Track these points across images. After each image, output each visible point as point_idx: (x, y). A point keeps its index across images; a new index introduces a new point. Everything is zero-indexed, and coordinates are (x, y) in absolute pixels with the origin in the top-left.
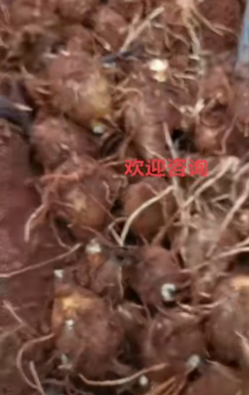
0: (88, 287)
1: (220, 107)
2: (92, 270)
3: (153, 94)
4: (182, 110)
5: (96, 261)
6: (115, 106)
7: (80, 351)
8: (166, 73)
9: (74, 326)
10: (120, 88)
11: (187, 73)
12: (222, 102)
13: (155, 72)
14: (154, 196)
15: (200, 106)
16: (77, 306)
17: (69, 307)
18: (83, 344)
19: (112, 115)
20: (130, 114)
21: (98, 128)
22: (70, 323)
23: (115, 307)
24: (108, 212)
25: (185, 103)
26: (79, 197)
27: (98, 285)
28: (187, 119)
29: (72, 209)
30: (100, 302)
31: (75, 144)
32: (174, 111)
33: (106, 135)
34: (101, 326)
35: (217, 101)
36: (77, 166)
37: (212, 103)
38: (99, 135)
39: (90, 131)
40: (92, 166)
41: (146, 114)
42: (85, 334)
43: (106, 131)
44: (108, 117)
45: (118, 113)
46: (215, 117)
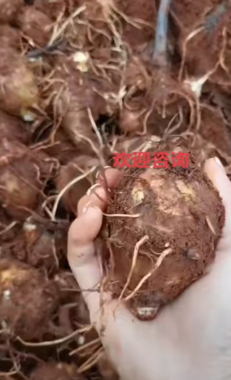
0: (25, 260)
1: (140, 92)
2: (29, 245)
3: (77, 84)
4: (106, 96)
5: (33, 237)
6: (43, 95)
7: (17, 317)
8: (87, 64)
9: (11, 295)
10: (47, 79)
11: (110, 63)
12: (141, 87)
13: (78, 63)
14: (80, 174)
15: (122, 93)
16: (13, 277)
17: (7, 279)
18: (20, 310)
19: (39, 104)
20: (57, 102)
21: (28, 117)
22: (7, 293)
23: (51, 277)
24: (42, 192)
25: (107, 90)
26: (10, 179)
27: (34, 259)
28: (111, 104)
29: (5, 191)
30: (36, 272)
31: (6, 131)
32: (97, 97)
33: (37, 123)
34: (36, 294)
35: (137, 87)
36: (7, 151)
37: (133, 89)
38: (31, 123)
39: (20, 118)
40: (21, 151)
41: (71, 101)
42: (21, 302)
43: (36, 119)
44: (35, 106)
45: (47, 102)
46: (136, 102)
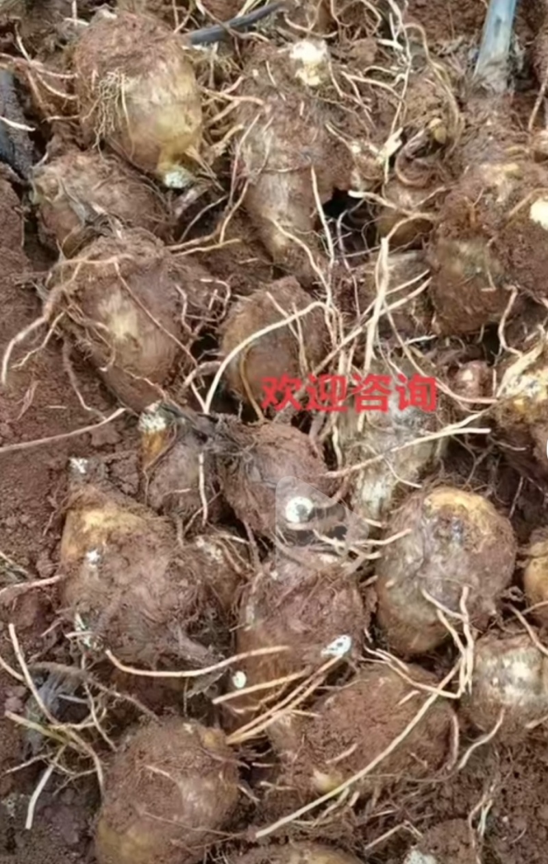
0: (138, 494)
1: (434, 147)
2: (147, 464)
3: (293, 112)
4: (355, 149)
5: (157, 448)
6: (212, 134)
7: (111, 609)
8: (321, 68)
9: (101, 562)
10: (224, 94)
11: (369, 74)
12: (439, 134)
13: (300, 64)
14: (278, 317)
15: (392, 145)
16: (110, 525)
17: (93, 528)
18: (117, 597)
19: (202, 149)
20: (242, 150)
21: (174, 178)
22: (92, 556)
23: (189, 536)
24: (187, 349)
25: (361, 135)
26: (122, 311)
28: (364, 168)
29: (109, 336)
30: (159, 522)
31: (123, 206)
32: (335, 148)
33: (192, 195)
34: (155, 568)
35: (430, 134)
36: (122, 248)
37: (419, 138)
38: (179, 192)
39: (157, 180)
40: (153, 251)
41: (274, 151)
42: (122, 579)
43: (192, 185)
44: (193, 152)
45: (219, 148)
46: (424, 168)
